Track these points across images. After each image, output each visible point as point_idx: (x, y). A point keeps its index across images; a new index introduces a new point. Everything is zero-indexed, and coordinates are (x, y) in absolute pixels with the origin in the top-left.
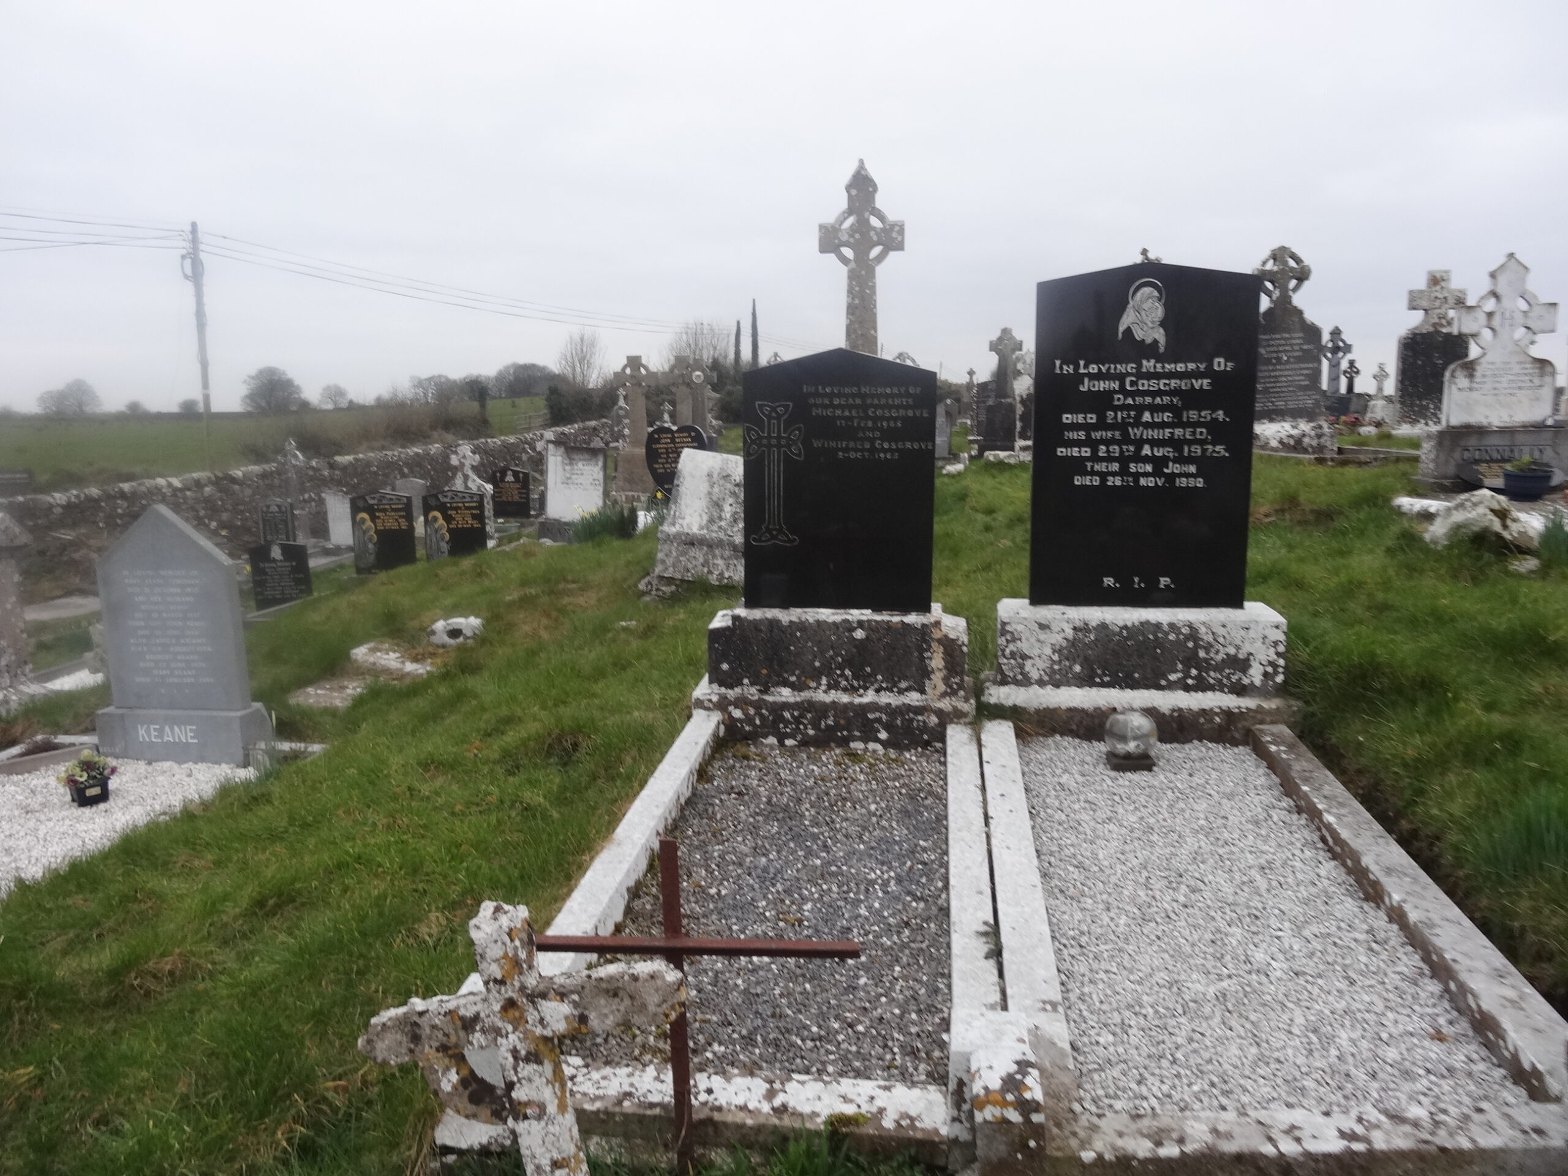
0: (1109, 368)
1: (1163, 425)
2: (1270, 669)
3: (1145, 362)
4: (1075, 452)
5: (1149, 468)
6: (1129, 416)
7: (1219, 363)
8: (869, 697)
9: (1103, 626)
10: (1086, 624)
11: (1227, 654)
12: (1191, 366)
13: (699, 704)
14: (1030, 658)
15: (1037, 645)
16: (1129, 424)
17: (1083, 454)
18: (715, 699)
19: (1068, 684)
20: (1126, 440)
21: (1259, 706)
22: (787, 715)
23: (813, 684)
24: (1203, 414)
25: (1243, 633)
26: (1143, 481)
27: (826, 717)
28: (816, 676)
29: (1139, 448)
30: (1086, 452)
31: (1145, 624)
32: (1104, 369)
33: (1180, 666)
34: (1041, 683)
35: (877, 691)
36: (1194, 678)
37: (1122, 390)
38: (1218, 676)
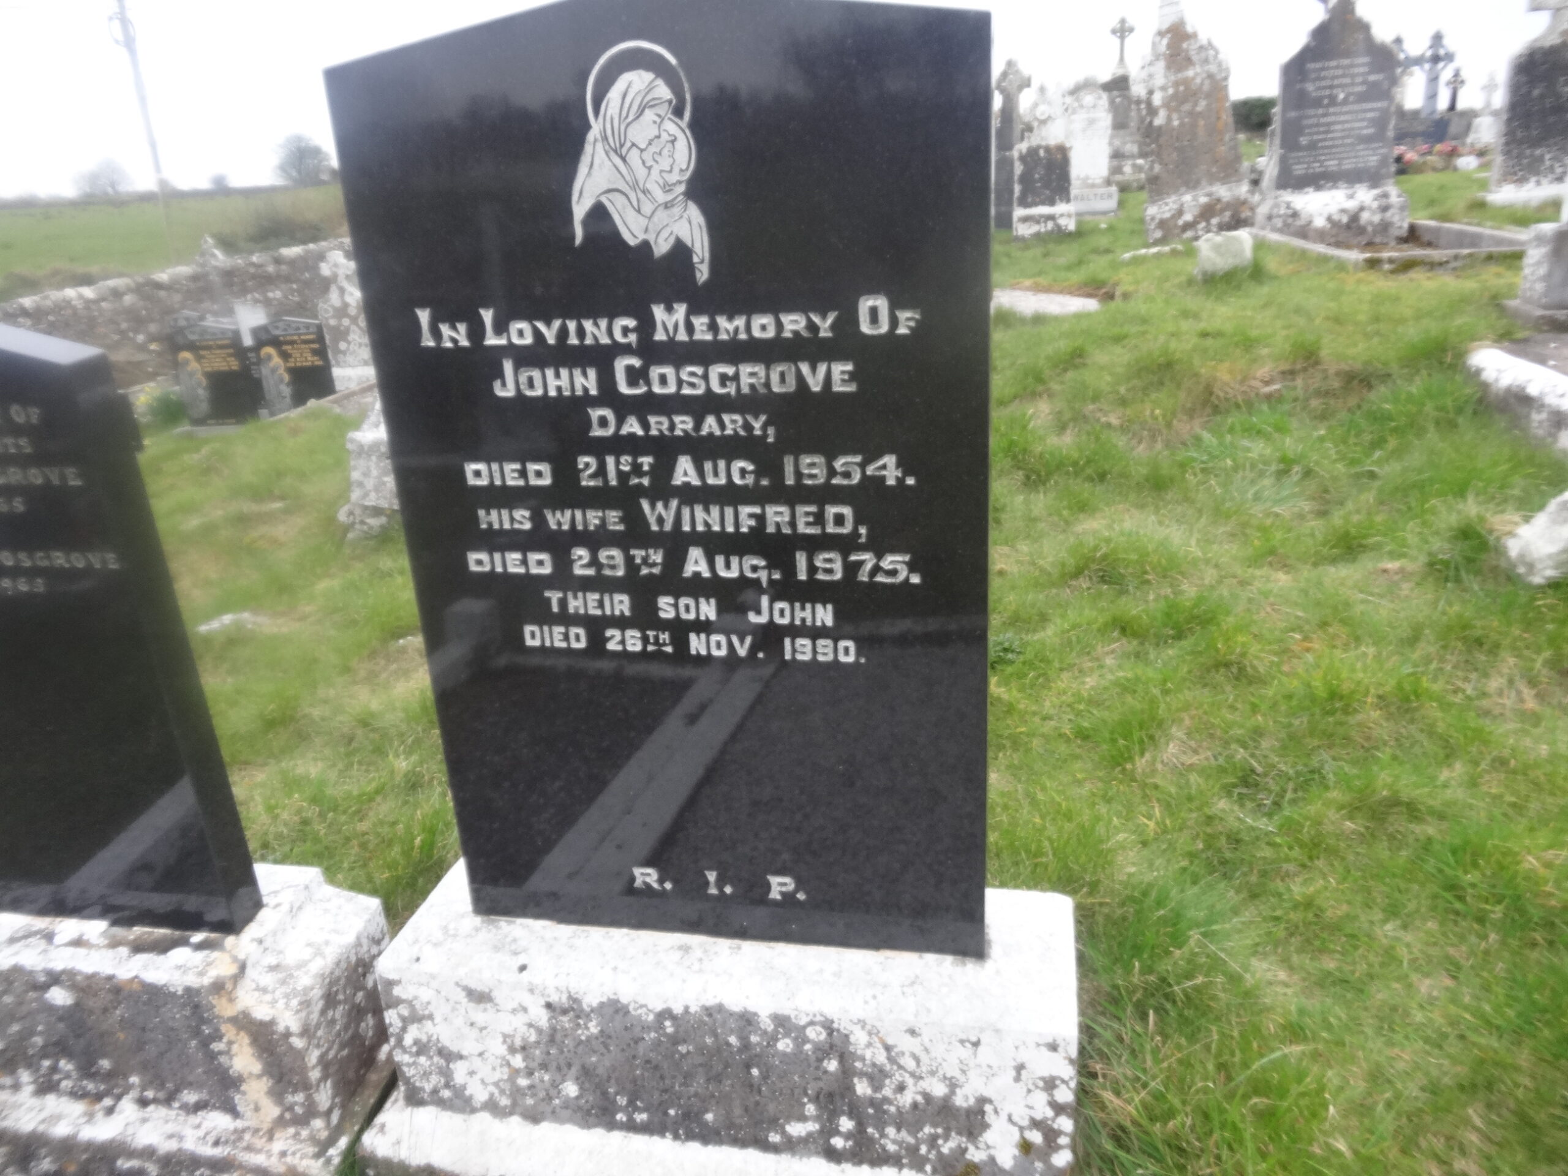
0: (563, 333)
1: (730, 495)
2: (1036, 1137)
3: (659, 312)
4: (513, 562)
5: (708, 610)
6: (637, 469)
7: (874, 312)
8: (124, 1118)
9: (614, 1008)
10: (576, 1001)
11: (927, 1097)
12: (794, 323)
14: (461, 1057)
15: (473, 1032)
16: (640, 490)
17: (535, 570)
19: (555, 1116)
20: (637, 534)
24: (839, 464)
25: (965, 1052)
26: (697, 644)
27: (37, 1158)
29: (676, 558)
30: (541, 564)
32: (550, 336)
33: (810, 1109)
34: (495, 1110)
35: (140, 1105)
36: (848, 1136)
37: (608, 395)
38: (905, 1136)
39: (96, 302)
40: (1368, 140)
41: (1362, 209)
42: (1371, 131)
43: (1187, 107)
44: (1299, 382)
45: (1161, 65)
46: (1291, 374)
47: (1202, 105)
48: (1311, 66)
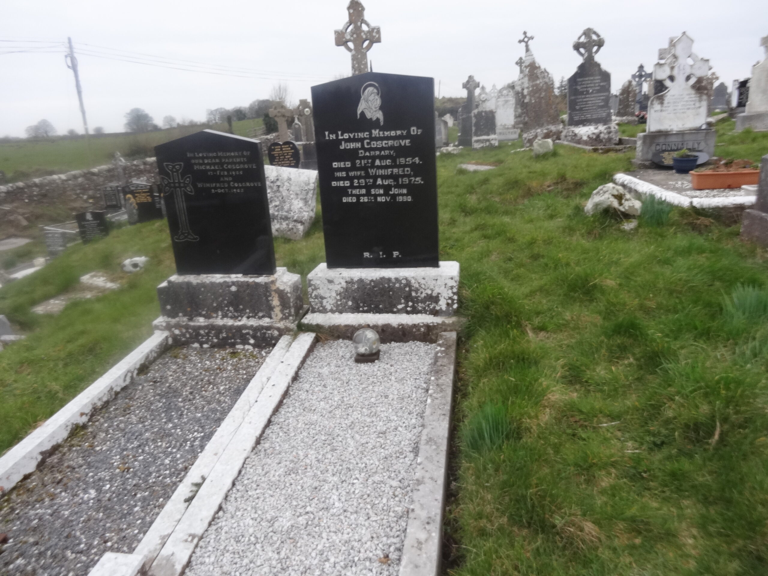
0: (354, 136)
1: (386, 167)
2: (450, 301)
3: (373, 131)
4: (341, 184)
5: (382, 191)
6: (368, 163)
7: (414, 130)
8: (244, 321)
9: (361, 281)
10: (352, 280)
11: (427, 294)
12: (399, 132)
13: (157, 327)
14: (326, 298)
15: (328, 291)
16: (368, 167)
17: (346, 185)
18: (164, 324)
19: (346, 312)
20: (367, 176)
21: (443, 322)
22: (202, 332)
23: (215, 315)
24: (407, 160)
25: (434, 282)
26: (379, 199)
27: (222, 333)
28: (216, 310)
29: (375, 181)
30: (347, 183)
31: (383, 279)
32: (352, 136)
33: (403, 301)
34: (332, 311)
35: (248, 318)
36: (411, 307)
37: (363, 147)
38: (423, 305)
39: (66, 180)
40: (602, 107)
41: (601, 133)
42: (602, 104)
43: (537, 95)
44: (559, 186)
45: (526, 79)
46: (557, 183)
47: (543, 94)
48: (579, 80)
